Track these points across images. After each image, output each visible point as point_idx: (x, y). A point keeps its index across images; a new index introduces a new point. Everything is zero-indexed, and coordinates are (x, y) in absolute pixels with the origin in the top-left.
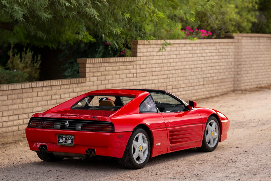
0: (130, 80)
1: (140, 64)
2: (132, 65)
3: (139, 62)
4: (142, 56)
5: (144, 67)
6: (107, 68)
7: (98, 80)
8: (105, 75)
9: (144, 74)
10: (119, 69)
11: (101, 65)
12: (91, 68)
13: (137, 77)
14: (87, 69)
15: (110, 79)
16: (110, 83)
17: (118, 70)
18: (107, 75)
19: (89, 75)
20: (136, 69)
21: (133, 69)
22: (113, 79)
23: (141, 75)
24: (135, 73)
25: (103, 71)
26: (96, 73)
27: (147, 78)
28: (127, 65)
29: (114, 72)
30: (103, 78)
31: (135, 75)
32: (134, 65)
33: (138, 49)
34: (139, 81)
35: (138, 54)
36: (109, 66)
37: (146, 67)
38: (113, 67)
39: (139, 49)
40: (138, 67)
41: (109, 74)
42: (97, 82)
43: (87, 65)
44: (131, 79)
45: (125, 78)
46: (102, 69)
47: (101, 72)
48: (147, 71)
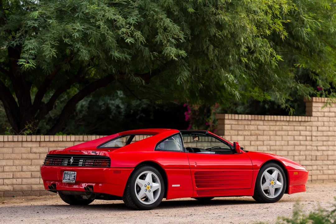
0: (300, 143)
1: (318, 125)
2: (304, 126)
3: (315, 123)
4: (321, 117)
5: (324, 130)
6: (260, 127)
7: (245, 140)
8: (257, 135)
9: (324, 138)
10: (281, 130)
11: (251, 123)
12: (233, 125)
13: (312, 141)
14: (226, 126)
15: (265, 139)
16: (265, 144)
17: (279, 131)
18: (260, 135)
19: (230, 133)
20: (311, 131)
21: (306, 131)
22: (270, 140)
23: (319, 138)
24: (309, 136)
25: (253, 130)
26: (242, 131)
27: (329, 143)
28: (294, 126)
29: (271, 133)
30: (253, 138)
31: (309, 138)
32: (306, 126)
33: (313, 108)
34: (317, 146)
35: (314, 114)
36: (264, 125)
37: (328, 130)
38: (271, 126)
39: (316, 108)
40: (314, 129)
41: (263, 134)
42: (243, 142)
43: (227, 122)
44: (302, 142)
45: (292, 141)
46: (252, 128)
47: (250, 131)
48: (329, 135)
